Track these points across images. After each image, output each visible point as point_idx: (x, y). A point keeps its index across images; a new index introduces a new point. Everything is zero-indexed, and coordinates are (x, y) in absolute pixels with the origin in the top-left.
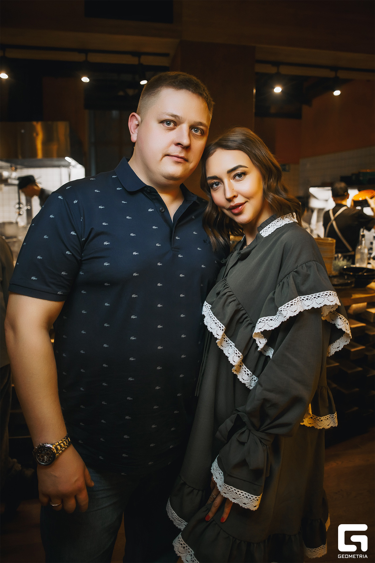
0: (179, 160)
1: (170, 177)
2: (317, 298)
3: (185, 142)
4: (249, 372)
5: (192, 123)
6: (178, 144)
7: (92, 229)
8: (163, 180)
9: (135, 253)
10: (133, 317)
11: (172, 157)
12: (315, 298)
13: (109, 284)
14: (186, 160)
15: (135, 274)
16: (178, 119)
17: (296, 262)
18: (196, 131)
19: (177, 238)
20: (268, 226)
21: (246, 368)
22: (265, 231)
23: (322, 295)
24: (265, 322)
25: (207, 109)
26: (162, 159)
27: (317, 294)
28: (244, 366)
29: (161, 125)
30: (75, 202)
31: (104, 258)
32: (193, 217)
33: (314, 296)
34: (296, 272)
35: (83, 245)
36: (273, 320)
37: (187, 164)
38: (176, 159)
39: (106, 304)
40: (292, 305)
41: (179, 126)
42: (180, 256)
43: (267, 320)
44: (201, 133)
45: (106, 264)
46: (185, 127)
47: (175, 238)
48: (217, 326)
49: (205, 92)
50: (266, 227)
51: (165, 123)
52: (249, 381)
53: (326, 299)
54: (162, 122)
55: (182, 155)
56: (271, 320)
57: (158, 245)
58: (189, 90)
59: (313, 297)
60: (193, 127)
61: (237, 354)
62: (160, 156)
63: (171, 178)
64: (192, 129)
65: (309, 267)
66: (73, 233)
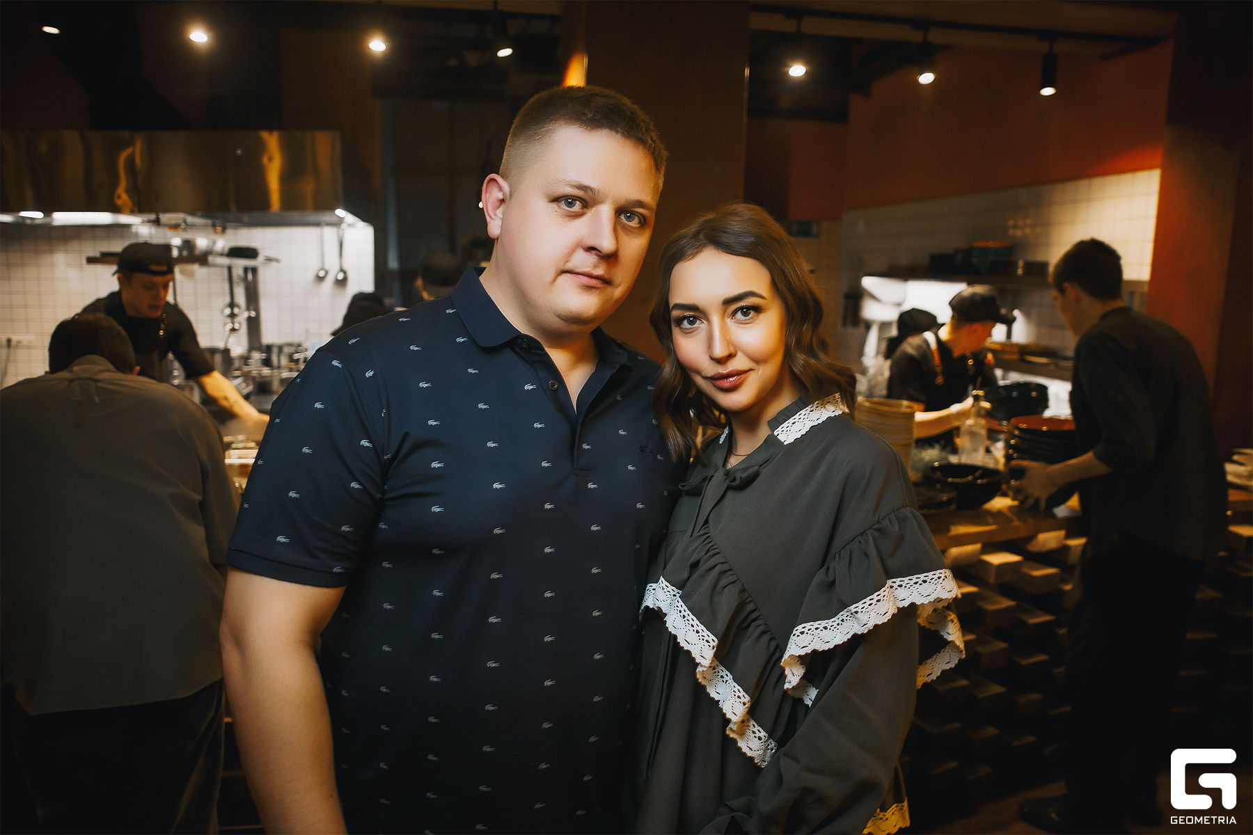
0: (593, 282)
1: (572, 318)
2: (921, 584)
3: (607, 244)
4: (763, 734)
5: (622, 202)
6: (590, 249)
7: (406, 435)
8: (557, 324)
9: (497, 486)
10: (493, 620)
11: (578, 276)
12: (916, 583)
13: (442, 552)
14: (606, 282)
15: (497, 531)
16: (591, 194)
17: (876, 508)
18: (629, 218)
19: (585, 447)
20: (791, 420)
21: (756, 725)
22: (785, 431)
23: (931, 579)
24: (813, 633)
25: (653, 169)
26: (554, 280)
27: (922, 576)
28: (752, 722)
29: (554, 205)
30: (369, 374)
31: (432, 496)
32: (619, 398)
33: (915, 580)
34: (877, 530)
35: (386, 469)
36: (829, 627)
37: (609, 290)
38: (585, 280)
39: (436, 593)
40: (878, 601)
41: (593, 209)
42: (591, 486)
43: (816, 629)
44: (640, 222)
45: (436, 509)
46: (605, 212)
47: (580, 446)
48: (701, 638)
49: (651, 135)
50: (787, 422)
51: (563, 202)
52: (762, 751)
53: (939, 586)
54: (556, 200)
55: (600, 271)
56: (825, 628)
57: (545, 464)
58: (617, 132)
59: (912, 582)
60: (623, 210)
61: (740, 698)
62: (551, 274)
63: (575, 320)
64: (620, 215)
65: (902, 521)
66: (365, 443)
